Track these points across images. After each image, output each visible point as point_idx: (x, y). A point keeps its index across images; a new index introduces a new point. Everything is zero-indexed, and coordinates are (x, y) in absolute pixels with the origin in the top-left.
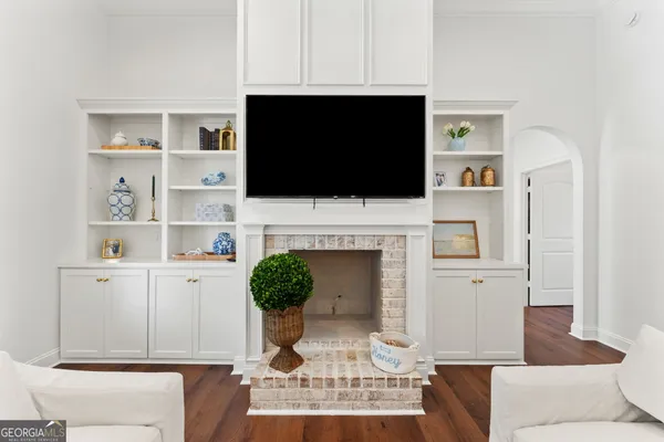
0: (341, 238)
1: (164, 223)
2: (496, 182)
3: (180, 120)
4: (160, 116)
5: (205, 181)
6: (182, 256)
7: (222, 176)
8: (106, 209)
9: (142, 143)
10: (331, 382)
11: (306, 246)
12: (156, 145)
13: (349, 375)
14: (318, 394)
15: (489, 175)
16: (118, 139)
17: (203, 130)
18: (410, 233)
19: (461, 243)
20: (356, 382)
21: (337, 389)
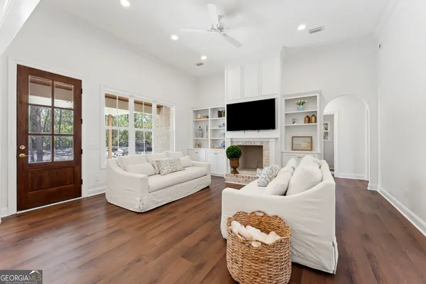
1: (209, 138)
2: (315, 121)
3: (213, 110)
4: (208, 109)
5: (219, 126)
6: (213, 148)
8: (196, 135)
9: (204, 117)
10: (243, 177)
11: (242, 144)
13: (248, 176)
15: (313, 118)
16: (199, 116)
17: (218, 111)
18: (270, 140)
19: (304, 144)
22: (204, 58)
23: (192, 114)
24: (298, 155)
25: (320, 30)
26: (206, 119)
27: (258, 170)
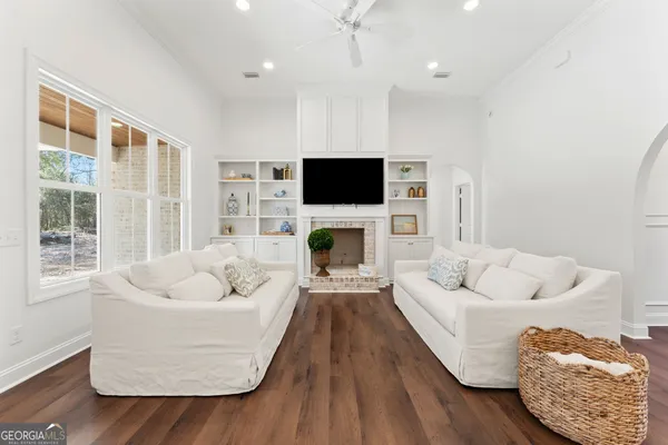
0: (346, 223)
1: (257, 216)
2: (425, 195)
3: (262, 164)
4: (254, 163)
5: (276, 195)
7: (284, 192)
9: (244, 176)
10: (342, 280)
11: (330, 226)
12: (250, 177)
13: (350, 277)
14: (336, 284)
15: (421, 191)
16: (232, 174)
17: (275, 169)
18: (377, 220)
19: (408, 226)
20: (352, 280)
21: (345, 282)
22: (268, 66)
23: (217, 169)
24: (409, 241)
25: (445, 76)
26: (249, 180)
27: (360, 266)
